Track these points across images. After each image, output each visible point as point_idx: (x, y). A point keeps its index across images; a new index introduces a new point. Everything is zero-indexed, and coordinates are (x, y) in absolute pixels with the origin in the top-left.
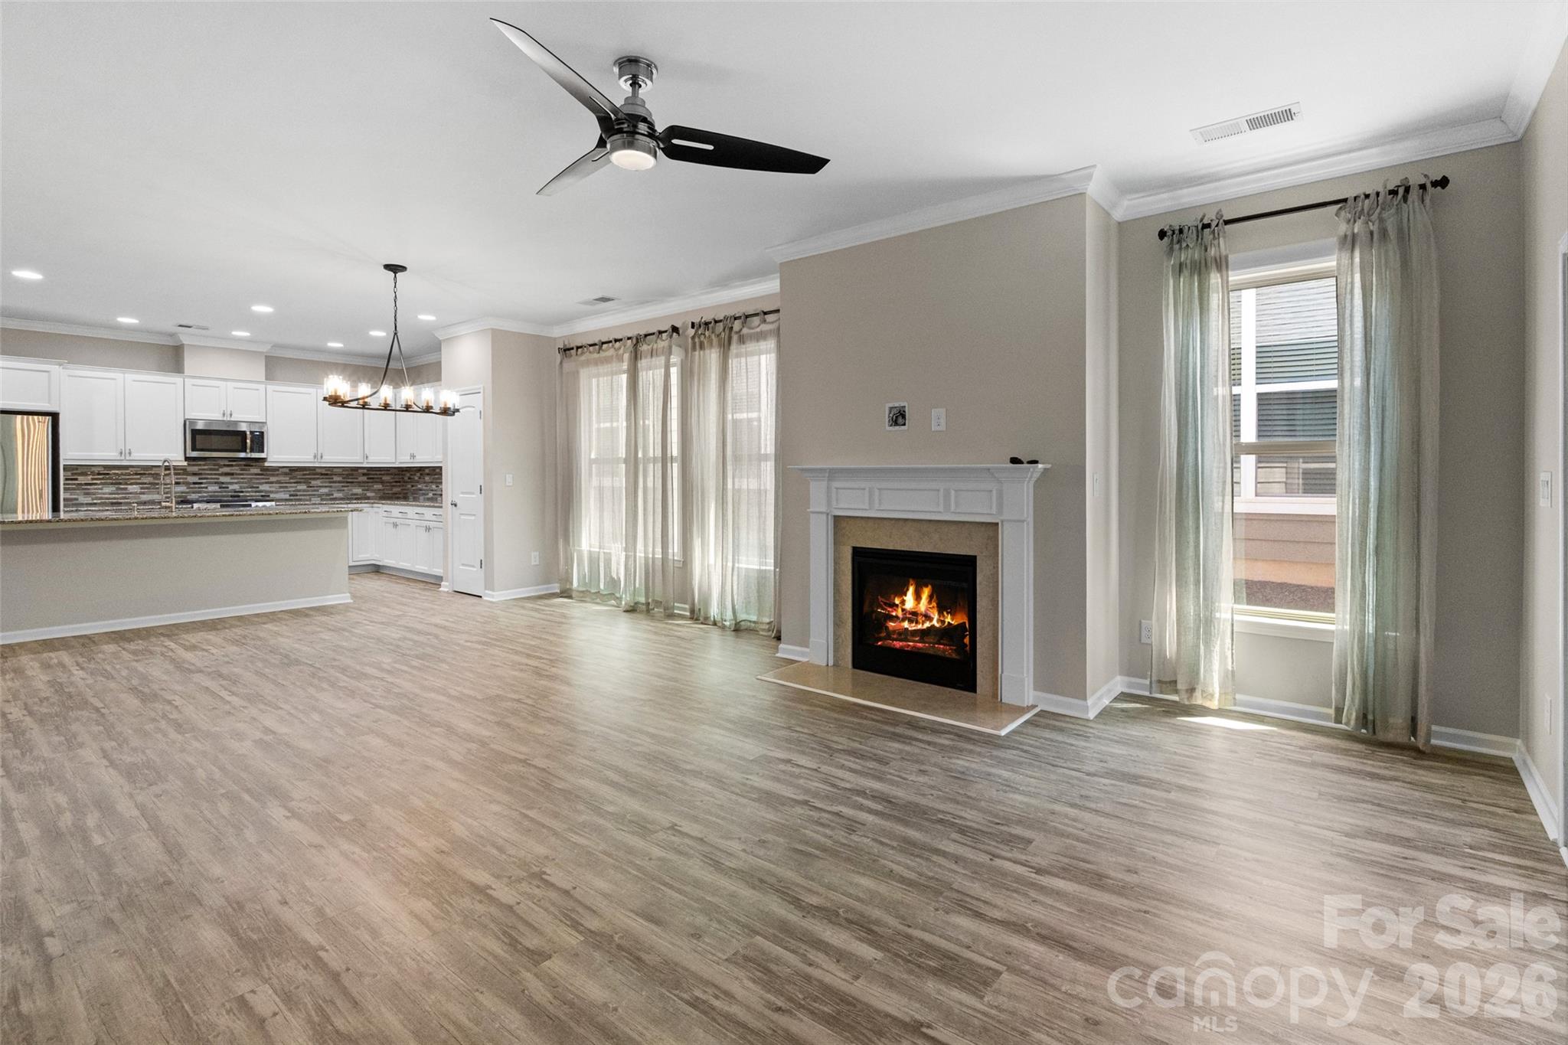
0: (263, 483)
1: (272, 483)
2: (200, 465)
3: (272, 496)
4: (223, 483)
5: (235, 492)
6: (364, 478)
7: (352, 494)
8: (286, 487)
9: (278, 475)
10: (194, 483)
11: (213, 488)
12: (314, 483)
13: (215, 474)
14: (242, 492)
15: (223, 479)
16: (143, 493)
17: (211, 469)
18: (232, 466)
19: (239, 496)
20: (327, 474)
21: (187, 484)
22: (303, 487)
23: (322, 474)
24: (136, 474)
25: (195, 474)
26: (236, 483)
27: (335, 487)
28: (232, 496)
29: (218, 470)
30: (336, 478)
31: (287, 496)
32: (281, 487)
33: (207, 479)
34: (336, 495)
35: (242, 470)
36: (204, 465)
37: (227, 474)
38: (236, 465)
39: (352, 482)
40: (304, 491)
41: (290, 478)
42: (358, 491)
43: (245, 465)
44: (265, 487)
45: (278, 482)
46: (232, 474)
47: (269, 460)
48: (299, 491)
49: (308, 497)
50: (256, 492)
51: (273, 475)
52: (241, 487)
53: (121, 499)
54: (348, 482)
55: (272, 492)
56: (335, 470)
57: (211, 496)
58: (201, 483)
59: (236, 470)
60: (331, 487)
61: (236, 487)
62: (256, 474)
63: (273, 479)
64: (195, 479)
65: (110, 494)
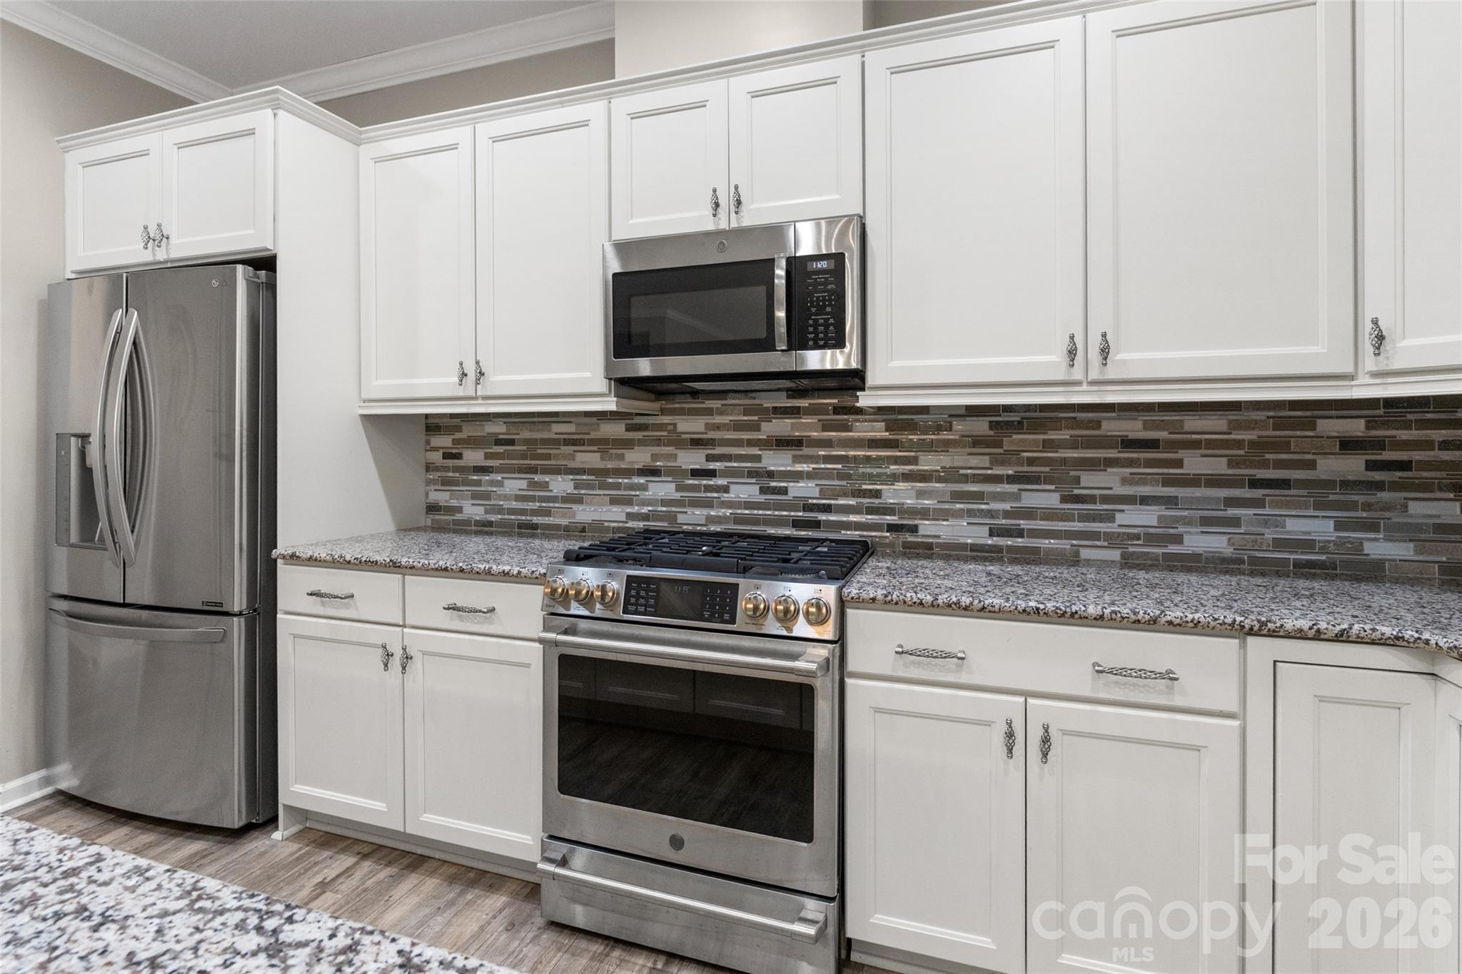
0: (894, 478)
1: (924, 477)
2: (709, 412)
3: (927, 528)
4: (771, 475)
5: (808, 508)
6: (1353, 466)
7: (1280, 544)
8: (979, 496)
9: (947, 446)
10: (696, 473)
11: (746, 491)
12: (1091, 481)
13: (750, 443)
14: (827, 509)
15: (776, 461)
16: (578, 500)
17: (738, 426)
18: (795, 412)
19: (816, 525)
20: (1152, 444)
21: (676, 473)
22: (1046, 498)
23: (1128, 444)
24: (568, 442)
25: (697, 443)
26: (809, 476)
27: (1192, 503)
28: (797, 524)
29: (756, 427)
30: (1195, 463)
31: (976, 534)
32: (958, 496)
33: (728, 458)
34: (1198, 542)
35: (826, 428)
36: (721, 413)
37: (783, 443)
38: (810, 411)
39: (1284, 484)
40: (1049, 515)
41: (996, 461)
42: (1320, 527)
43: (837, 410)
44: (900, 494)
45: (951, 475)
46: (796, 443)
47: (870, 381)
48: (1029, 513)
49: (1064, 544)
50: (871, 510)
51: (930, 447)
52: (823, 494)
53: (535, 513)
54: (1255, 483)
55: (924, 513)
56: (1192, 423)
57: (738, 520)
58: (712, 474)
59: (808, 427)
60: (1171, 502)
61: (805, 489)
62: (874, 443)
63: (928, 463)
64: (692, 459)
65: (519, 498)
